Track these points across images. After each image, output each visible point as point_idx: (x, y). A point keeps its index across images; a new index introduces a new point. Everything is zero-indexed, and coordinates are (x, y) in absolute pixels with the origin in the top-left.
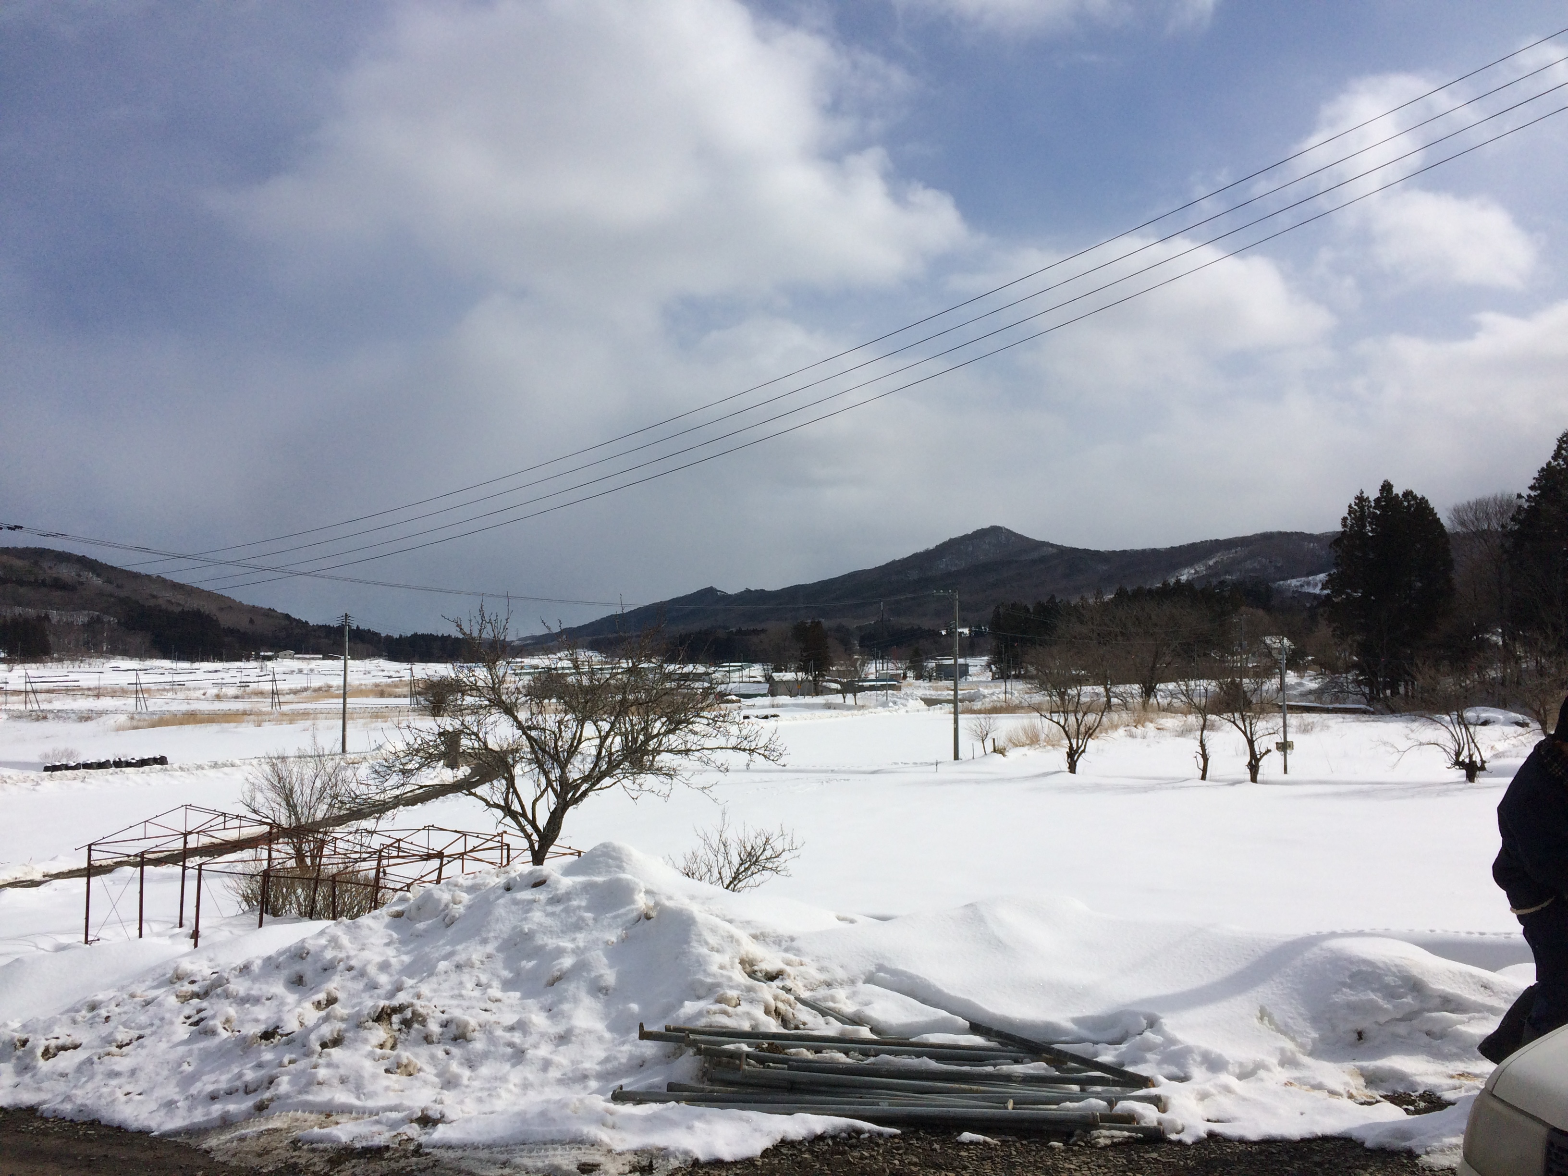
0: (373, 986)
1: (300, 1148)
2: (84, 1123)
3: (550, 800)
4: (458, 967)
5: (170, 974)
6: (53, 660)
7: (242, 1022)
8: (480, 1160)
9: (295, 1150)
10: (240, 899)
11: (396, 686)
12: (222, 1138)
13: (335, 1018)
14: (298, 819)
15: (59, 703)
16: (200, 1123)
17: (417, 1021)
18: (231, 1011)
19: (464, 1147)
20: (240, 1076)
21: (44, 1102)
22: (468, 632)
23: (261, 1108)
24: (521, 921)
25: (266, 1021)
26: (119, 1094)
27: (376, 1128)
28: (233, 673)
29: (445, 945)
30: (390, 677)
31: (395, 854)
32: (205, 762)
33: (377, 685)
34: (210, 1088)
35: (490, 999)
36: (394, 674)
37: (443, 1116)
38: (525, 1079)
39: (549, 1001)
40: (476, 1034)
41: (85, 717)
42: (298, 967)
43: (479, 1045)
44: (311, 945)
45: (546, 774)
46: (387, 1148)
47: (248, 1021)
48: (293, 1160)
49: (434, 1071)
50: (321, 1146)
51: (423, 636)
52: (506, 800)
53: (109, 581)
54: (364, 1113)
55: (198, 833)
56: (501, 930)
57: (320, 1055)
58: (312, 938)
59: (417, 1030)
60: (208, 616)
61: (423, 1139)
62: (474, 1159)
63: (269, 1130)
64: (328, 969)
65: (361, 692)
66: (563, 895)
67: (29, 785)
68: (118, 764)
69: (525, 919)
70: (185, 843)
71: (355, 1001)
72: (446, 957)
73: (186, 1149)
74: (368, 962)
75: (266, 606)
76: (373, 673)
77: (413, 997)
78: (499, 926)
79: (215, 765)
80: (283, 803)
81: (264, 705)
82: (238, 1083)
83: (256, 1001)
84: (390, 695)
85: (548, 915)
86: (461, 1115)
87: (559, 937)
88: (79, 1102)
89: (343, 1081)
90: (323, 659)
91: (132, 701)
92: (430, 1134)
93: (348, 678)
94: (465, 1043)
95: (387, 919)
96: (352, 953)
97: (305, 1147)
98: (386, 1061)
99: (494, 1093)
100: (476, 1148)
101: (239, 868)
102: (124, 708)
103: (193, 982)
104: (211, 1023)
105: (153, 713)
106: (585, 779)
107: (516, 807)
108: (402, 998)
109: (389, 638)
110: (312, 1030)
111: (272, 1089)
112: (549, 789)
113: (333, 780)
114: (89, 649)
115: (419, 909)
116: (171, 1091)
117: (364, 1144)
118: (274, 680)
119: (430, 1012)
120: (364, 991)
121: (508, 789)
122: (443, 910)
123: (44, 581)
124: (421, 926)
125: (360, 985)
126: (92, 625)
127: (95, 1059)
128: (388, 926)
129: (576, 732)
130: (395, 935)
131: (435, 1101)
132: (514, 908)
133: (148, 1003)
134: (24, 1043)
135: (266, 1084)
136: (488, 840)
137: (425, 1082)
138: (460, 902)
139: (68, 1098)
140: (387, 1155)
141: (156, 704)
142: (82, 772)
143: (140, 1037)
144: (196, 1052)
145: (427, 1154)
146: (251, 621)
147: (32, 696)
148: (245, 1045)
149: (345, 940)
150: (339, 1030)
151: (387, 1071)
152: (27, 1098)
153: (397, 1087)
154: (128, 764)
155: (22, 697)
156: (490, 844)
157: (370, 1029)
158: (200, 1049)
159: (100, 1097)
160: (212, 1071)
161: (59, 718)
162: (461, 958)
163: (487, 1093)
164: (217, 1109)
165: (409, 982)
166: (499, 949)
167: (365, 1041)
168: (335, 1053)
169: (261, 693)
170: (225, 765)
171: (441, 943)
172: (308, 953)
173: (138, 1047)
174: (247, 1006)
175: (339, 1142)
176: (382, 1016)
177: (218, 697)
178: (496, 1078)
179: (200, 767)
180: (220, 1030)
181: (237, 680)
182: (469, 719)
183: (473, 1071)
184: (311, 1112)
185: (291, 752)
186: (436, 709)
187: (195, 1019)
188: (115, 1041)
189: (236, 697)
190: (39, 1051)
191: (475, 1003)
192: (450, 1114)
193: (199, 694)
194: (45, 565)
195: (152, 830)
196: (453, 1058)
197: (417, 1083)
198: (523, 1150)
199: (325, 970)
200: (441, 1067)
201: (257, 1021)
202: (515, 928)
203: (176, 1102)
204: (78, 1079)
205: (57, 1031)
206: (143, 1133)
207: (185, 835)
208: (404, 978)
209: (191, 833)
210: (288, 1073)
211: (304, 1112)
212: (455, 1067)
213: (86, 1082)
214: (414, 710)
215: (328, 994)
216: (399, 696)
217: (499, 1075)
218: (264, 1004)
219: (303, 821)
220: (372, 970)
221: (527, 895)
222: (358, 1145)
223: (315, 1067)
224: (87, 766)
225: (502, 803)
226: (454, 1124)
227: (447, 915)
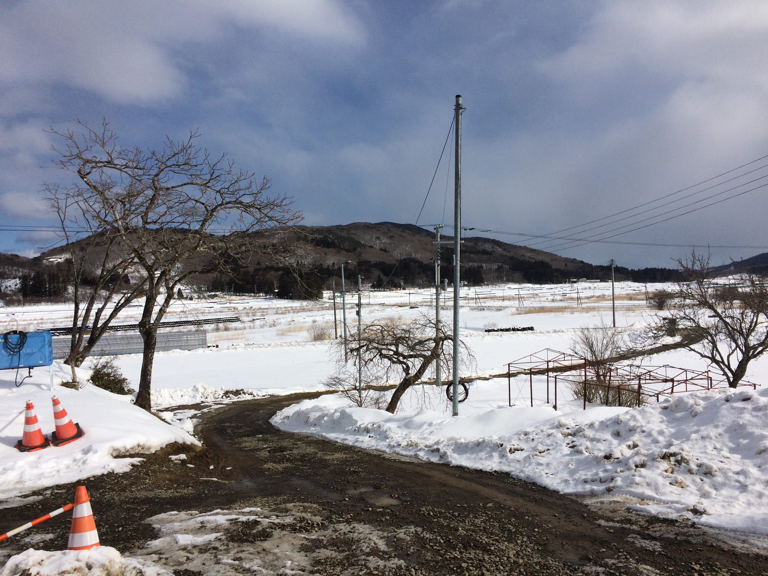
0: (656, 442)
1: (631, 512)
2: (530, 483)
3: (738, 356)
4: (703, 438)
5: (556, 423)
6: (485, 285)
7: (593, 450)
8: (730, 537)
9: (629, 513)
10: (573, 393)
11: (638, 295)
12: (593, 500)
13: (641, 454)
14: (596, 358)
15: (490, 303)
16: (580, 492)
17: (685, 462)
18: (588, 444)
19: (719, 528)
20: (597, 474)
21: (512, 471)
22: (686, 266)
23: (609, 490)
24: (738, 417)
25: (604, 451)
26: (543, 473)
27: (669, 510)
28: (559, 289)
29: (694, 426)
30: (634, 290)
31: (648, 378)
32: (551, 330)
33: (628, 294)
34: (584, 477)
35: (723, 456)
36: (636, 289)
37: (705, 511)
38: (749, 500)
39: (759, 462)
40: (717, 473)
41: (499, 309)
42: (617, 428)
43: (719, 479)
44: (622, 417)
45: (735, 341)
46: (677, 521)
47: (596, 450)
48: (629, 517)
49: (696, 488)
50: (642, 513)
51: (651, 270)
52: (712, 354)
53: (505, 250)
54: (661, 502)
55: (553, 361)
56: (726, 422)
57: (635, 470)
58: (623, 414)
59: (684, 466)
60: (547, 263)
61: (695, 520)
62: (725, 535)
63: (614, 501)
64: (632, 430)
65: (621, 298)
66: (762, 406)
67: (480, 337)
68: (514, 330)
69: (740, 417)
70: (548, 365)
71: (648, 447)
72: (696, 432)
73: (576, 502)
74: (652, 430)
75: (572, 257)
76: (625, 289)
77: (680, 450)
78: (724, 419)
79: (555, 331)
80: (589, 350)
81: (574, 304)
82: (596, 477)
83: (598, 441)
84: (635, 299)
85: (754, 416)
86: (715, 512)
87: (761, 429)
88: (527, 473)
89: (648, 484)
90: (600, 282)
91: (517, 302)
92: (700, 519)
93: (615, 291)
94: (711, 477)
95: (660, 410)
96: (644, 424)
97: (634, 512)
98: (670, 479)
99: (731, 504)
100: (726, 530)
101: (571, 378)
102: (514, 305)
103: (568, 428)
104: (580, 448)
105: (526, 308)
106: (760, 345)
107: (718, 358)
108: (673, 449)
109: (633, 271)
110: (629, 458)
111: (613, 483)
112: (738, 349)
113: (612, 340)
114: (498, 280)
115: (676, 406)
116: (566, 476)
117: (664, 517)
118: (578, 293)
119: (690, 458)
120: (651, 443)
121: (713, 349)
122: (690, 408)
123: (479, 251)
124: (679, 415)
125: (649, 440)
126: (499, 269)
127: (531, 456)
128: (660, 413)
129: (753, 319)
130: (665, 418)
131: (699, 503)
132: (733, 411)
133: (549, 435)
134: (502, 445)
135: (610, 480)
136: (699, 375)
137: (692, 493)
138: (699, 405)
139: (522, 471)
140: (677, 524)
141: (527, 304)
142: (500, 333)
143: (548, 450)
144: (574, 460)
145: (699, 528)
146: (566, 265)
147: (478, 300)
148: (597, 461)
149: (639, 417)
150: (644, 460)
151: (670, 484)
152: (506, 469)
153: (677, 492)
154: (518, 330)
155: (474, 301)
156: (700, 377)
157: (660, 462)
158: (576, 459)
159: (535, 473)
160: (584, 470)
161: (489, 309)
162: (704, 433)
163: (727, 504)
164: (588, 487)
165: (676, 442)
166: (726, 431)
167: (658, 468)
168: (643, 471)
169: (572, 299)
170: (559, 332)
171: (691, 424)
172: (621, 422)
173: (548, 454)
174: (595, 442)
175: (651, 513)
176: (665, 457)
177: (553, 301)
178: (731, 497)
179: (548, 332)
180: (584, 452)
181: (561, 293)
182: (688, 311)
183: (717, 491)
184: (634, 497)
185: (591, 326)
186: (660, 306)
187: (571, 445)
188: (538, 450)
189: (561, 300)
190: (508, 450)
191: (715, 457)
192: (709, 511)
193: (545, 299)
194: (480, 244)
195: (534, 359)
196: (705, 483)
197: (688, 493)
198: (754, 536)
199: (631, 431)
200: (698, 486)
201: (600, 450)
202: (734, 421)
203: (569, 481)
204: (525, 464)
205: (513, 442)
206: (555, 492)
207: (548, 362)
208: (673, 440)
209: (550, 361)
210: (620, 477)
211: (630, 496)
212: (707, 488)
213: (528, 466)
214: (648, 307)
215: (634, 442)
216: (640, 300)
217: (733, 496)
218: (602, 443)
219: (599, 359)
220: (655, 434)
221: (740, 405)
222: (661, 516)
223: (634, 476)
224: (502, 330)
225: (710, 356)
226: (712, 516)
227: (693, 411)
